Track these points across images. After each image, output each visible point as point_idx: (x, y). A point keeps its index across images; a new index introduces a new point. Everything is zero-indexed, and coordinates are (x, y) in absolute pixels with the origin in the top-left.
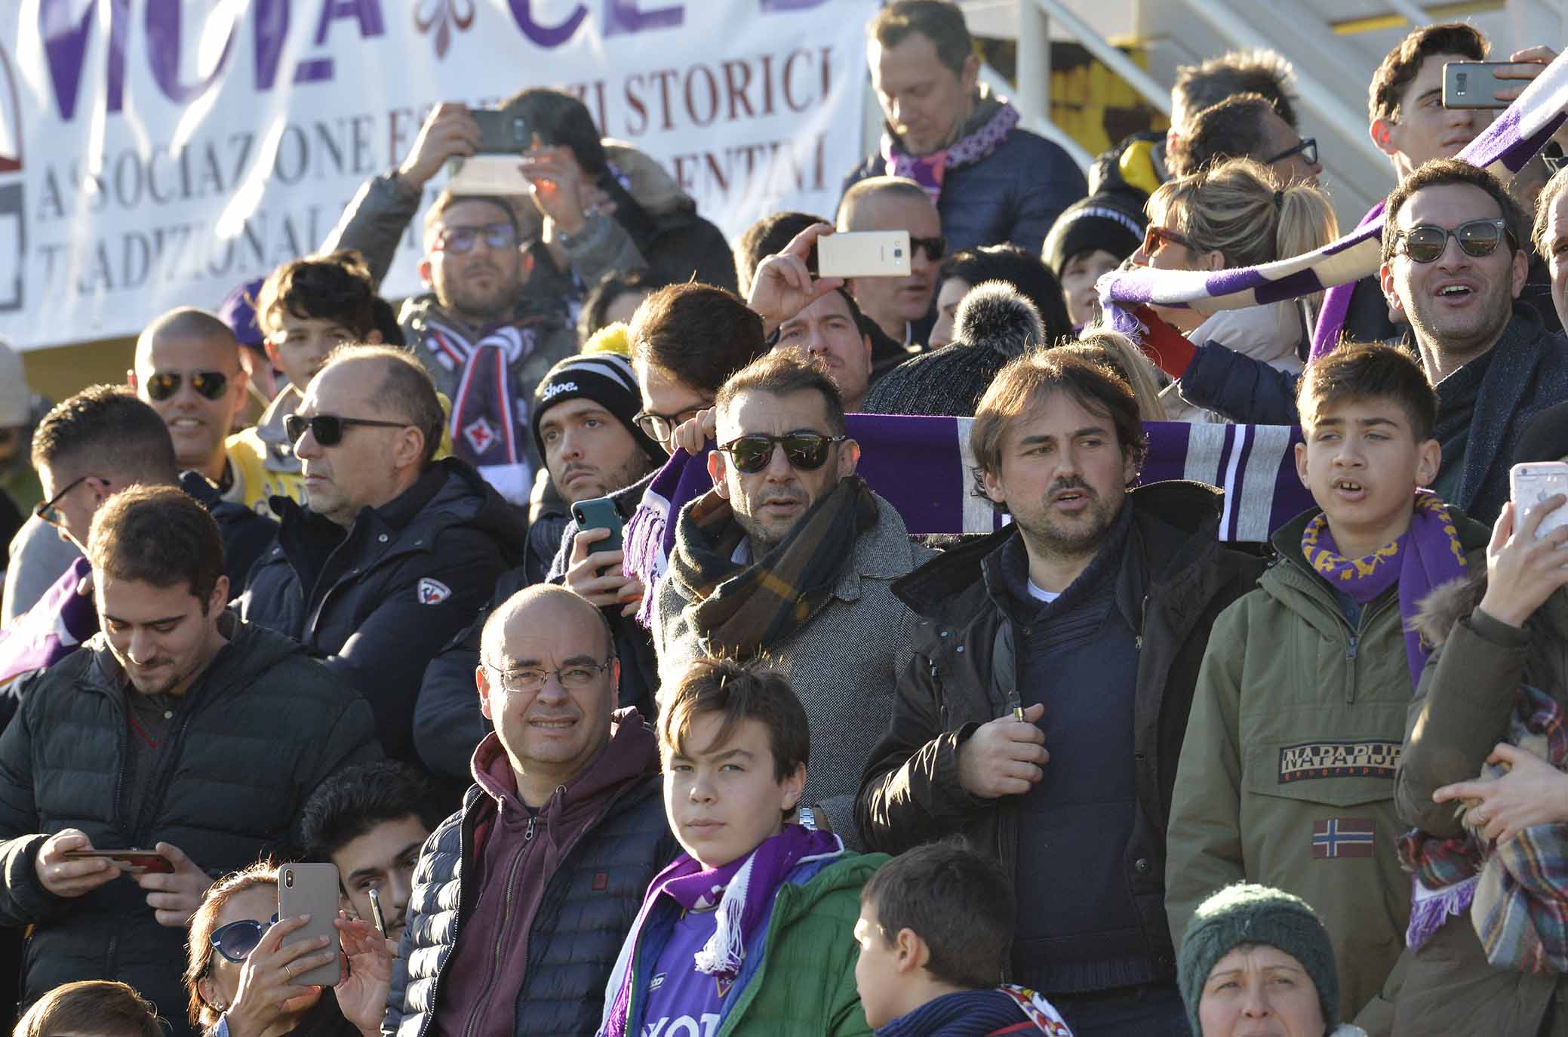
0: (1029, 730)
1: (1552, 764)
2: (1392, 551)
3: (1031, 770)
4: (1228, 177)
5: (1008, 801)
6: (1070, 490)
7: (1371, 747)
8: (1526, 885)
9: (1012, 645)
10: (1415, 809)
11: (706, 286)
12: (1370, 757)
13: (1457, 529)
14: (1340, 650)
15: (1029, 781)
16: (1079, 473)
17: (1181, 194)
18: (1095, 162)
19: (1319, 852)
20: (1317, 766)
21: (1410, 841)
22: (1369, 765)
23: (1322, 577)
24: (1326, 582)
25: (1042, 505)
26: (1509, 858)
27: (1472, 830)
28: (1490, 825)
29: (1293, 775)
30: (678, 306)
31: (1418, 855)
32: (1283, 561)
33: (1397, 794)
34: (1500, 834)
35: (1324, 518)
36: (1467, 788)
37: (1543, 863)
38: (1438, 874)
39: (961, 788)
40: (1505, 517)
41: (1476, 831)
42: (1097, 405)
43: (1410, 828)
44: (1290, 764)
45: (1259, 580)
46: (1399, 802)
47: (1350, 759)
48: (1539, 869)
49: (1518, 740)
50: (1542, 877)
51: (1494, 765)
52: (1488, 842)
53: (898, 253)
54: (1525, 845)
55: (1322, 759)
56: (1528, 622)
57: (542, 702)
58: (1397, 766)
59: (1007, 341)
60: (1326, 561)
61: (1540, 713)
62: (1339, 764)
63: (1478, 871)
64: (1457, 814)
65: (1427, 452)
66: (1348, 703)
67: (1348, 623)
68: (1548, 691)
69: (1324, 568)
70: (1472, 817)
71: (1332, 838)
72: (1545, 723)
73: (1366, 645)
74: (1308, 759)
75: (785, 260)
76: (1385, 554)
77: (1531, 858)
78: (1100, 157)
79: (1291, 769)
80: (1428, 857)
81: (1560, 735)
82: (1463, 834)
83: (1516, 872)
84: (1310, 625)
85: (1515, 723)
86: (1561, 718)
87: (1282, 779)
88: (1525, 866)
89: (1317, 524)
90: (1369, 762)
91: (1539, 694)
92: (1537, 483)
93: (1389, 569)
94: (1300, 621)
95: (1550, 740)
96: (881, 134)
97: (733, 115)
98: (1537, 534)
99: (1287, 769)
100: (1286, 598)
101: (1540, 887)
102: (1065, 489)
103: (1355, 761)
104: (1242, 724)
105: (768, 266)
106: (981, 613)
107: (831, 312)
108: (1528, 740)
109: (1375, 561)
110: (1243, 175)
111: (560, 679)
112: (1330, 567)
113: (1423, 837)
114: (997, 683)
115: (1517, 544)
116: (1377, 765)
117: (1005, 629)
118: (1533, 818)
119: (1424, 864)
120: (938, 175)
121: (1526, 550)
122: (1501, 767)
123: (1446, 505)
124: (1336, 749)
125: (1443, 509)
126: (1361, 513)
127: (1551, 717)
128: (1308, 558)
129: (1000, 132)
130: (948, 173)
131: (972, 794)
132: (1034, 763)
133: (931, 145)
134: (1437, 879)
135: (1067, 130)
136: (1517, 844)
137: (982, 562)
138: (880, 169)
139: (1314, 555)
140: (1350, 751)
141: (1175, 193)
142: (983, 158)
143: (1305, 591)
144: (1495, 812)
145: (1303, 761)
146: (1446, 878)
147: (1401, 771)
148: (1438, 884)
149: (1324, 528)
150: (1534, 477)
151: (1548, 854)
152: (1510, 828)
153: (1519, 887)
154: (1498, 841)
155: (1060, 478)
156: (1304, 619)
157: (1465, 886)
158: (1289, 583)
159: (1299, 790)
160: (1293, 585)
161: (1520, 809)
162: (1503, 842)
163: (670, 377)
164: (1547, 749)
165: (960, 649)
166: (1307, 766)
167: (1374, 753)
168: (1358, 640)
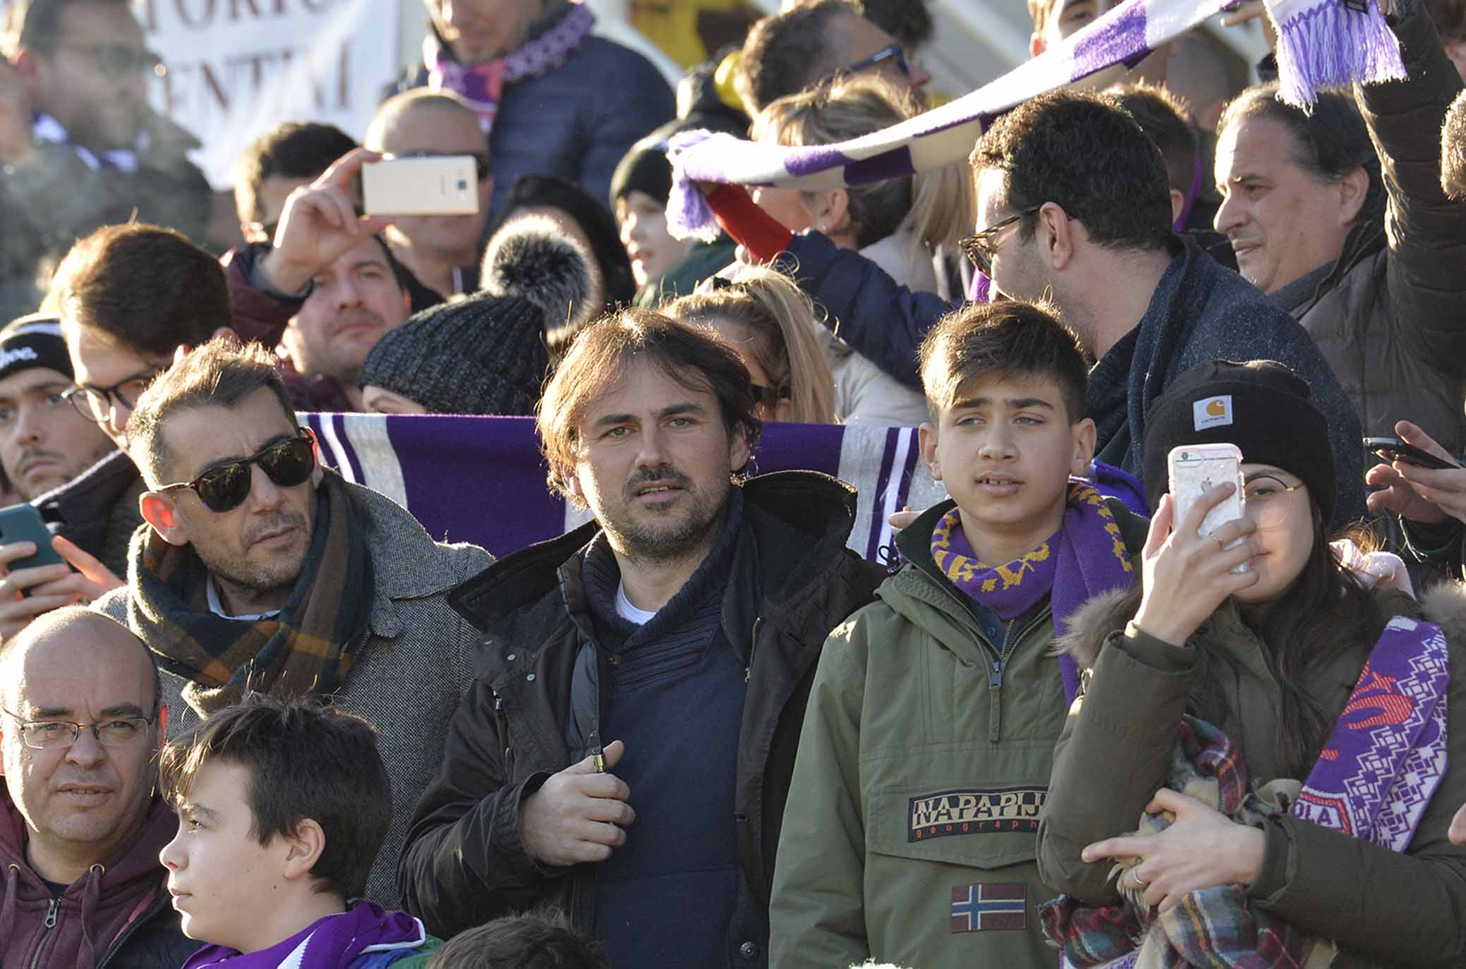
0: (609, 782)
1: (1224, 813)
2: (1043, 555)
3: (611, 832)
4: (855, 98)
5: (584, 869)
6: (657, 482)
7: (1021, 796)
8: (1193, 961)
9: (596, 679)
10: (1061, 870)
11: (151, 227)
12: (1020, 807)
13: (1120, 527)
14: (982, 676)
15: (610, 846)
16: (666, 460)
17: (797, 116)
18: (686, 76)
19: (959, 925)
20: (956, 820)
21: (1056, 909)
22: (1018, 817)
23: (956, 588)
24: (960, 593)
25: (621, 499)
26: (1173, 928)
27: (1130, 896)
28: (1150, 889)
29: (926, 833)
30: (116, 252)
31: (1066, 927)
32: (907, 568)
33: (1040, 853)
34: (1161, 900)
35: (957, 515)
36: (1122, 844)
37: (1212, 934)
38: (1089, 949)
39: (524, 854)
40: (1164, 511)
41: (1134, 896)
42: (695, 375)
43: (1057, 896)
44: (922, 816)
45: (876, 591)
46: (1042, 864)
47: (996, 810)
48: (1208, 941)
49: (1184, 784)
50: (1211, 950)
51: (1154, 815)
52: (1148, 909)
53: (462, 185)
54: (1191, 913)
55: (962, 810)
56: (1190, 641)
57: (72, 762)
58: (1041, 817)
59: (544, 290)
60: (962, 569)
61: (1211, 752)
62: (983, 817)
63: (1137, 946)
64: (1111, 875)
65: (1081, 435)
66: (993, 742)
67: (991, 644)
68: (1220, 726)
69: (961, 577)
70: (1129, 879)
71: (975, 907)
72: (1215, 763)
73: (1012, 672)
74: (944, 811)
75: (323, 194)
76: (1034, 559)
77: (1198, 927)
78: (691, 69)
79: (924, 824)
80: (1078, 929)
81: (1233, 776)
82: (1120, 901)
83: (1180, 944)
84: (943, 646)
85: (1179, 764)
86: (1234, 757)
87: (913, 837)
88: (1191, 937)
89: (948, 523)
90: (1019, 813)
91: (1208, 728)
92: (1200, 468)
93: (1040, 577)
94: (931, 639)
95: (1221, 786)
96: (423, 38)
97: (234, 15)
98: (1199, 531)
99: (919, 824)
100: (913, 613)
101: (1210, 962)
102: (648, 482)
103: (1002, 814)
104: (864, 769)
105: (301, 201)
106: (556, 633)
107: (366, 257)
108: (1195, 785)
109: (1023, 568)
110: (872, 96)
111: (96, 734)
112: (968, 576)
113: (1071, 904)
114: (575, 721)
115: (1177, 544)
116: (1028, 817)
117: (587, 656)
118: (1200, 879)
119: (1073, 938)
120: (494, 88)
121: (1187, 552)
122: (1163, 817)
123: (1104, 497)
124: (978, 799)
125: (1101, 502)
126: (1011, 511)
127: (1222, 755)
128: (940, 564)
129: (572, 38)
130: (509, 89)
131: (539, 862)
132: (615, 824)
133: (487, 53)
134: (1088, 955)
135: (650, 35)
136: (1182, 912)
137: (558, 572)
138: (423, 79)
139: (947, 561)
140: (995, 801)
141: (791, 113)
142: (550, 69)
143: (936, 604)
144: (1156, 873)
145: (939, 814)
146: (1099, 954)
147: (1044, 824)
148: (1090, 961)
149: (957, 527)
150: (1197, 463)
151: (1219, 924)
152: (1173, 892)
153: (1185, 963)
154: (1160, 908)
155: (643, 467)
156: (936, 640)
157: (1122, 963)
158: (916, 595)
159: (934, 850)
160: (921, 597)
161: (1185, 869)
162: (1167, 909)
163: (106, 339)
164: (1217, 795)
165: (530, 677)
166: (943, 820)
167: (1024, 803)
168: (1003, 665)
